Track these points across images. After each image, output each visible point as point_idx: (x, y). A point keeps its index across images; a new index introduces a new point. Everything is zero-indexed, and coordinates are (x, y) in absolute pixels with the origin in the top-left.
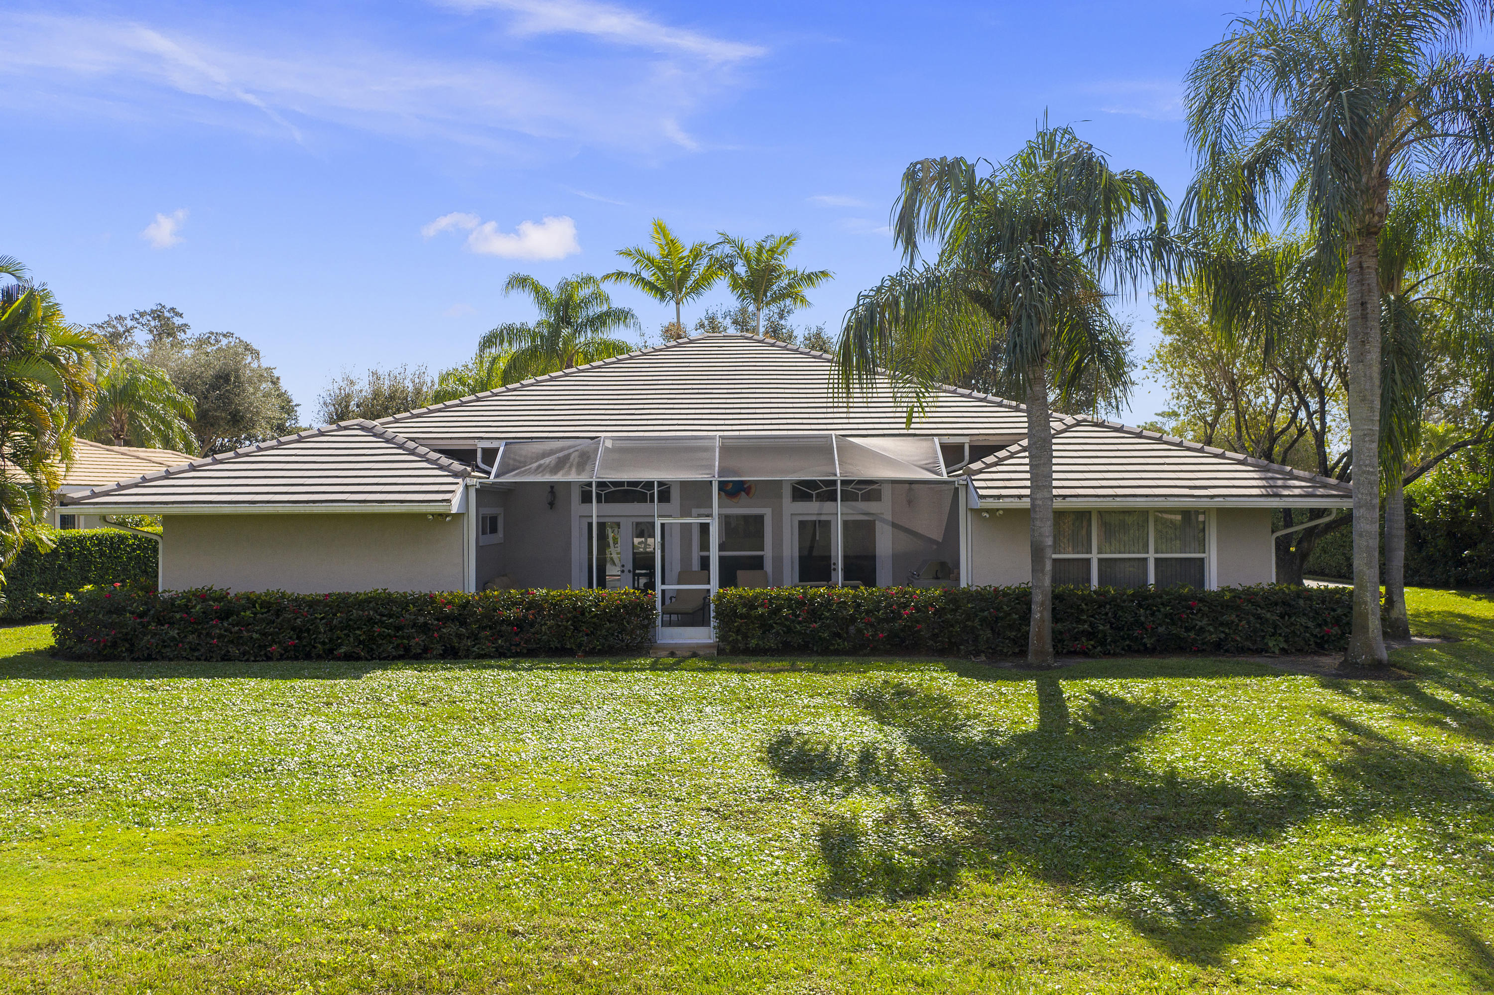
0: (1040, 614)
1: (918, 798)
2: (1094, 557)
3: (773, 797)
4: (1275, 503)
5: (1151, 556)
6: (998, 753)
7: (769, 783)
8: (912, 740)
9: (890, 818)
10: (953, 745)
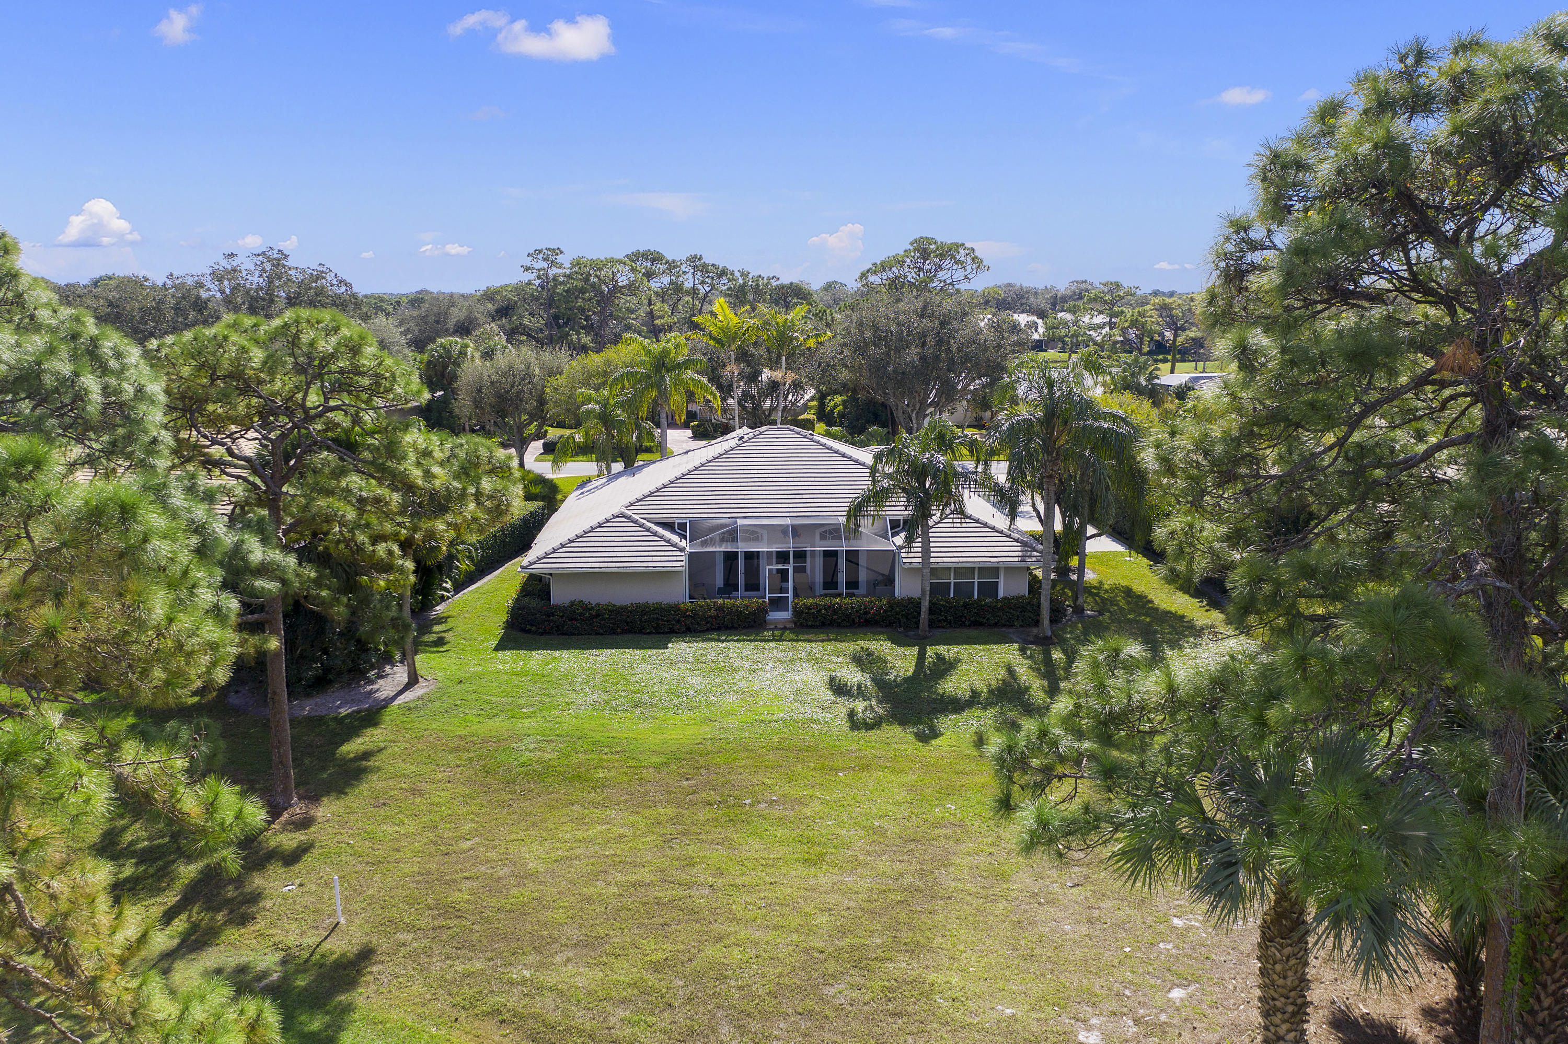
0: (924, 615)
1: (874, 703)
2: (952, 581)
3: (834, 702)
4: (1023, 565)
5: (976, 581)
6: (897, 686)
7: (833, 698)
8: (873, 680)
9: (866, 708)
10: (883, 680)
